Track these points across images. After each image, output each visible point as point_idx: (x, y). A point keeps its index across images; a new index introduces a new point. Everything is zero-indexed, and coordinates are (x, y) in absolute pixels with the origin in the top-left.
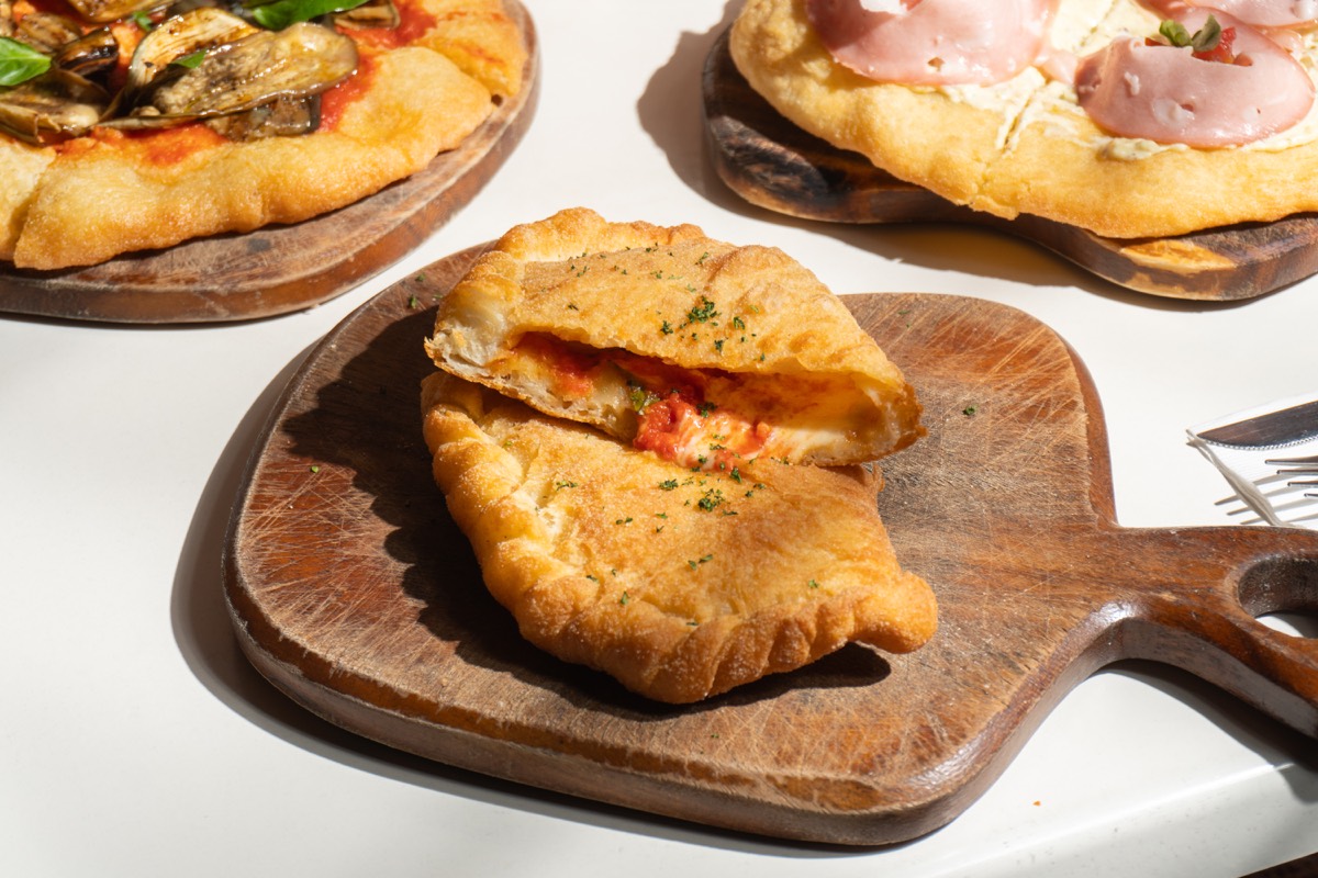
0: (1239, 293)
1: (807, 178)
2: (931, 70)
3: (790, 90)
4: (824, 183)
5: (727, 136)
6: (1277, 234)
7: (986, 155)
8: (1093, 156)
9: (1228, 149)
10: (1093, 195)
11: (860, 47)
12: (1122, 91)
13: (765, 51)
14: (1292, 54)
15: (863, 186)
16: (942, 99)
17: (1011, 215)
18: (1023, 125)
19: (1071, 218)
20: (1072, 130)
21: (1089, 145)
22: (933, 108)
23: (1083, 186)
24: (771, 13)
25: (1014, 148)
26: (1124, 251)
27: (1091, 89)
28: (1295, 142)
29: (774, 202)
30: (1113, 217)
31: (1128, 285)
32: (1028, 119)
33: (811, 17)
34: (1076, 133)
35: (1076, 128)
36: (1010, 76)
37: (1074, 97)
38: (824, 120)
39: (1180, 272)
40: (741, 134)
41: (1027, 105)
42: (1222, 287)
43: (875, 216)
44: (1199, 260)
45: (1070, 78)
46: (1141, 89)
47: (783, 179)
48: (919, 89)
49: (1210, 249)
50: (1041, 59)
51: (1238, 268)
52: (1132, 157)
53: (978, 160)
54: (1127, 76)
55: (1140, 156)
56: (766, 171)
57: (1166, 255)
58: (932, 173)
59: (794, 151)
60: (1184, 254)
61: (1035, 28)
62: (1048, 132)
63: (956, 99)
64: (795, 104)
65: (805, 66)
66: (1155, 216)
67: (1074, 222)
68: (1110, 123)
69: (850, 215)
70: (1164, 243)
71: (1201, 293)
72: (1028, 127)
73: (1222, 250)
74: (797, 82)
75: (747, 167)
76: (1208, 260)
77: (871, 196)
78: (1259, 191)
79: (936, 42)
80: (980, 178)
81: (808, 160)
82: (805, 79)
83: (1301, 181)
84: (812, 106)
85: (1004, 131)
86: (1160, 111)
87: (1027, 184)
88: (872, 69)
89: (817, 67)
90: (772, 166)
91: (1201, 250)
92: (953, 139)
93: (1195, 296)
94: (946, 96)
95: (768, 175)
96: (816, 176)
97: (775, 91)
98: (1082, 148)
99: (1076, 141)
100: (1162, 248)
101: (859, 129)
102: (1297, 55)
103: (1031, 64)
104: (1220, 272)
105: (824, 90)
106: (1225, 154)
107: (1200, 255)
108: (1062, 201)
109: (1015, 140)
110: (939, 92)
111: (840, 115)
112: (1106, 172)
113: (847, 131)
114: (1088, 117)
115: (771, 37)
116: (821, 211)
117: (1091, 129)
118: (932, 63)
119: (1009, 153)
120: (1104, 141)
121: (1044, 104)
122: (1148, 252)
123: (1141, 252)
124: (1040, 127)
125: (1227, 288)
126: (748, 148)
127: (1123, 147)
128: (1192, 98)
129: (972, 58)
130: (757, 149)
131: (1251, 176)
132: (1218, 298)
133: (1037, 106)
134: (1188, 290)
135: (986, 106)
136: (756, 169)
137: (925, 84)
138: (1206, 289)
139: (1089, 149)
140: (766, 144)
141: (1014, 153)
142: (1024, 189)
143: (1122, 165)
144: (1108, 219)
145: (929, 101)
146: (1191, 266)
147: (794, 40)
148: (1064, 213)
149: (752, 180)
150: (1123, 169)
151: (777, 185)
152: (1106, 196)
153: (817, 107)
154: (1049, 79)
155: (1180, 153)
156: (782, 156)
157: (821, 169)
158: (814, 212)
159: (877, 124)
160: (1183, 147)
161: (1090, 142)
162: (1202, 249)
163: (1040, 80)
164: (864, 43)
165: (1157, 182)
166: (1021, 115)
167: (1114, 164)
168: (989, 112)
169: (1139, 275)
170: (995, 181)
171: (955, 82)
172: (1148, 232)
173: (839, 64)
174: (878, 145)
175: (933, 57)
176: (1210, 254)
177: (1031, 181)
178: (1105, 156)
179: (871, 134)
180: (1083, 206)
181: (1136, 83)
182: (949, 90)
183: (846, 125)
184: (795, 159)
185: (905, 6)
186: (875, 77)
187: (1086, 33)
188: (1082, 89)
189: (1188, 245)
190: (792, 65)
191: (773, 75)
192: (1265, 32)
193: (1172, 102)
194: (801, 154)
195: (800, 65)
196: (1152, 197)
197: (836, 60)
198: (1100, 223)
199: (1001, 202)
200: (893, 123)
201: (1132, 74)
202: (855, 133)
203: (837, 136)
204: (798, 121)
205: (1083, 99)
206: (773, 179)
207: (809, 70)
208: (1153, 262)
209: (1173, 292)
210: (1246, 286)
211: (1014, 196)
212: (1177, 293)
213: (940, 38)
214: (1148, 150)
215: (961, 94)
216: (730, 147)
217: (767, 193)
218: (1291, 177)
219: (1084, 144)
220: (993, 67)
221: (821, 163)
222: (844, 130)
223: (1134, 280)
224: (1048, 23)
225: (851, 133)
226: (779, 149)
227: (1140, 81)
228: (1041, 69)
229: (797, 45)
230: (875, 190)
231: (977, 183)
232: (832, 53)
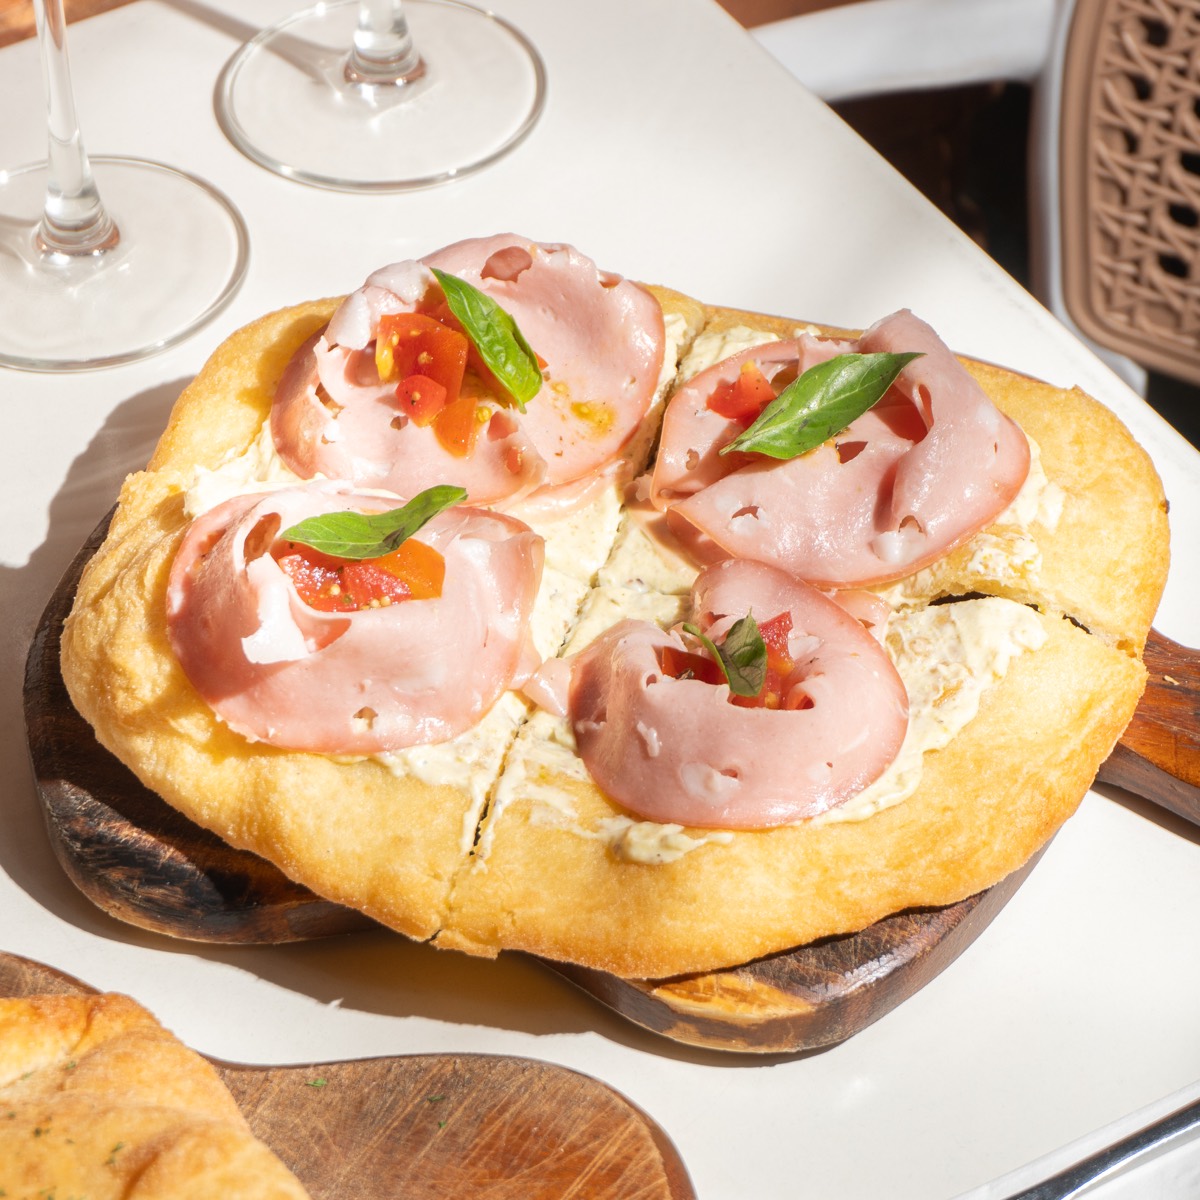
0: (822, 1039)
1: (191, 890)
2: (359, 726)
3: (154, 756)
4: (217, 897)
5: (67, 817)
6: (868, 948)
7: (448, 868)
8: (602, 852)
9: (792, 827)
10: (606, 921)
11: (251, 698)
12: (635, 749)
13: (114, 698)
14: (872, 631)
15: (274, 900)
16: (378, 772)
17: (492, 953)
18: (498, 812)
19: (577, 959)
20: (569, 812)
21: (595, 835)
22: (367, 789)
23: (590, 910)
24: (119, 624)
25: (488, 854)
26: (656, 992)
27: (594, 726)
28: (883, 803)
29: (148, 922)
30: (637, 955)
31: (669, 1035)
32: (506, 797)
33: (177, 648)
34: (576, 816)
35: (573, 805)
36: (477, 718)
37: (570, 740)
38: (209, 807)
39: (737, 1022)
40: (89, 814)
41: (502, 771)
42: (797, 1037)
43: (297, 934)
44: (763, 1005)
45: (563, 708)
46: (661, 748)
47: (157, 892)
48: (344, 759)
49: (777, 985)
50: (520, 678)
51: (818, 1011)
52: (656, 860)
53: (437, 877)
54: (641, 727)
55: (668, 857)
56: (130, 878)
57: (716, 998)
58: (372, 898)
59: (170, 844)
60: (742, 996)
61: (506, 625)
62: (535, 818)
63: (399, 772)
64: (164, 779)
65: (173, 723)
66: (695, 950)
67: (583, 963)
68: (624, 796)
69: (261, 936)
70: (712, 978)
71: (770, 1046)
72: (506, 811)
73: (793, 983)
74: (164, 745)
75: (102, 872)
76: (776, 1005)
77: (291, 911)
78: (839, 894)
79: (362, 688)
80: (442, 907)
81: (191, 860)
82: (176, 741)
83: (896, 868)
84: (189, 784)
85: (472, 819)
86: (692, 781)
87: (511, 913)
88: (272, 732)
89: (192, 725)
90: (138, 872)
91: (764, 989)
92: (400, 842)
93: (763, 1050)
94: (385, 768)
95: (134, 885)
96: (206, 886)
97: (135, 756)
98: (587, 841)
99: (577, 830)
100: (710, 987)
101: (262, 829)
102: (880, 633)
103: (505, 689)
104: (795, 1021)
105: (204, 759)
106: (789, 835)
107: (764, 997)
108: (561, 937)
109: (489, 836)
110: (373, 761)
111: (231, 800)
112: (621, 882)
113: (245, 828)
114: (590, 781)
115: (119, 674)
116: (218, 934)
117: (596, 804)
118: (361, 714)
119: (481, 864)
120: (617, 825)
121: (526, 763)
122: (691, 995)
123: (680, 995)
124: (523, 810)
125: (805, 1036)
126: (100, 839)
127: (644, 840)
128: (734, 761)
129: (417, 704)
130: (114, 841)
131: (826, 870)
132: (794, 1050)
133: (517, 772)
134: (751, 1045)
135: (444, 778)
136: (115, 875)
137: (353, 752)
138: (778, 1041)
139: (597, 840)
140: (128, 833)
141: (486, 862)
142: (507, 922)
143: (644, 871)
144: (629, 959)
145: (361, 776)
146: (752, 1014)
147: (154, 684)
148: (568, 953)
149: (110, 889)
150: (646, 879)
151: (149, 900)
152: (625, 924)
153: (197, 787)
154: (533, 707)
155: (725, 846)
156: (152, 854)
157: (210, 873)
158: (206, 935)
159: (287, 823)
160: (726, 837)
161: (597, 829)
162: (765, 987)
163: (519, 710)
164: (256, 694)
165: (694, 899)
166: (494, 787)
167: (633, 869)
168: (449, 787)
169: (681, 1024)
170: (464, 910)
171: (398, 744)
172: (689, 969)
173: (224, 724)
174: (291, 857)
175: (361, 706)
176: (777, 995)
177: (516, 910)
178: (617, 853)
179: (280, 838)
180: (592, 942)
181: (653, 737)
182: (389, 758)
183: (242, 818)
184: (171, 858)
185: (312, 642)
186: (278, 743)
187: (583, 589)
188: (581, 727)
189: (746, 982)
190: (155, 719)
191: (127, 734)
192: (833, 593)
193: (706, 768)
194: (178, 848)
195: (166, 722)
196: (688, 923)
197: (219, 718)
198: (618, 964)
199: (475, 938)
200: (310, 822)
201: (649, 726)
202: (256, 833)
203: (230, 833)
204: (171, 801)
205: (583, 744)
206: (143, 892)
207: (181, 730)
208: (698, 1010)
209: (730, 1047)
210: (831, 1031)
211: (494, 931)
212: (738, 1047)
213: (368, 683)
214: (677, 849)
215: (406, 763)
216: (75, 837)
217: (134, 910)
218: (880, 864)
219: (588, 834)
220: (448, 715)
221: (209, 864)
222: (240, 826)
223: (674, 1030)
224: (525, 612)
225: (251, 834)
226: (148, 840)
227: (660, 737)
228: (520, 693)
229: (159, 692)
230: (295, 903)
231: (438, 912)
232: (213, 708)
